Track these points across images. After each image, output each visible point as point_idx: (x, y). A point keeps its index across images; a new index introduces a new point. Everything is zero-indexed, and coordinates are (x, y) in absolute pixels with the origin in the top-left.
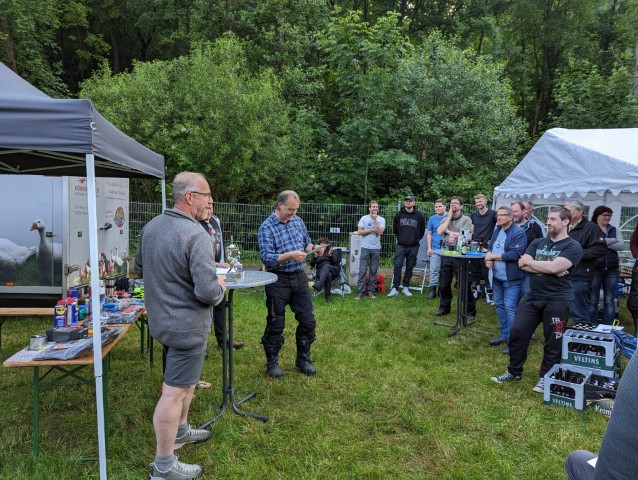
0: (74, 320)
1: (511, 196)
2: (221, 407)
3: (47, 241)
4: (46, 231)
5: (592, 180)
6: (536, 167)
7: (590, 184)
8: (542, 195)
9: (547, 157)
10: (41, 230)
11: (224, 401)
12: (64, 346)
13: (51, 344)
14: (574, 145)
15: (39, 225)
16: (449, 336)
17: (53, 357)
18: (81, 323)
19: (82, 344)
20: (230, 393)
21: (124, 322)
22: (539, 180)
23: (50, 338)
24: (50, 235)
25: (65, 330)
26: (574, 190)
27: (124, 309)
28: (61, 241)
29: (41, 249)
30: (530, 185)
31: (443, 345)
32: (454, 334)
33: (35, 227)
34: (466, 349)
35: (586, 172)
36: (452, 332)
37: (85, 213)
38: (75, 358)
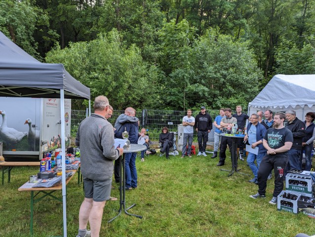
0: (49, 168)
1: (257, 107)
2: (119, 211)
3: (33, 129)
4: (32, 124)
5: (298, 100)
6: (270, 93)
7: (296, 101)
8: (273, 107)
9: (275, 88)
10: (30, 124)
11: (121, 208)
12: (47, 181)
13: (40, 180)
14: (288, 83)
15: (29, 122)
16: (229, 176)
17: (42, 186)
18: (53, 169)
19: (55, 180)
20: (123, 204)
21: (73, 169)
22: (271, 100)
23: (39, 177)
24: (34, 126)
25: (46, 173)
26: (289, 104)
27: (72, 162)
28: (39, 129)
29: (29, 133)
30: (267, 102)
31: (226, 181)
32: (231, 175)
33: (27, 122)
34: (237, 183)
35: (294, 96)
36: (230, 174)
37: (51, 116)
38: (52, 187)
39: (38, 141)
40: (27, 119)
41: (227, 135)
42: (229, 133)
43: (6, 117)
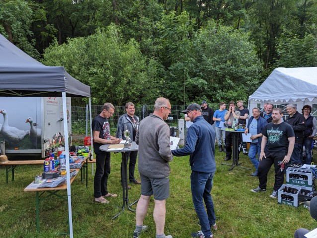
0: (53, 168)
1: (258, 100)
2: (122, 208)
3: (34, 127)
4: (33, 123)
5: (299, 93)
6: (270, 86)
7: (298, 95)
8: (274, 100)
9: (276, 82)
10: (31, 123)
11: (124, 205)
12: (51, 181)
13: (44, 180)
14: (289, 76)
15: (30, 120)
16: (230, 170)
17: (47, 186)
18: (56, 168)
19: (59, 179)
20: (127, 201)
21: (76, 168)
22: (272, 93)
23: (44, 177)
24: (35, 125)
25: (50, 173)
26: (290, 98)
27: (75, 161)
28: (40, 128)
29: (31, 132)
30: (267, 95)
31: (227, 175)
32: (232, 169)
33: (28, 121)
34: (238, 177)
35: (295, 90)
37: (52, 114)
38: (57, 187)
39: (39, 139)
40: (28, 118)
41: (228, 130)
42: (230, 127)
43: (7, 116)
